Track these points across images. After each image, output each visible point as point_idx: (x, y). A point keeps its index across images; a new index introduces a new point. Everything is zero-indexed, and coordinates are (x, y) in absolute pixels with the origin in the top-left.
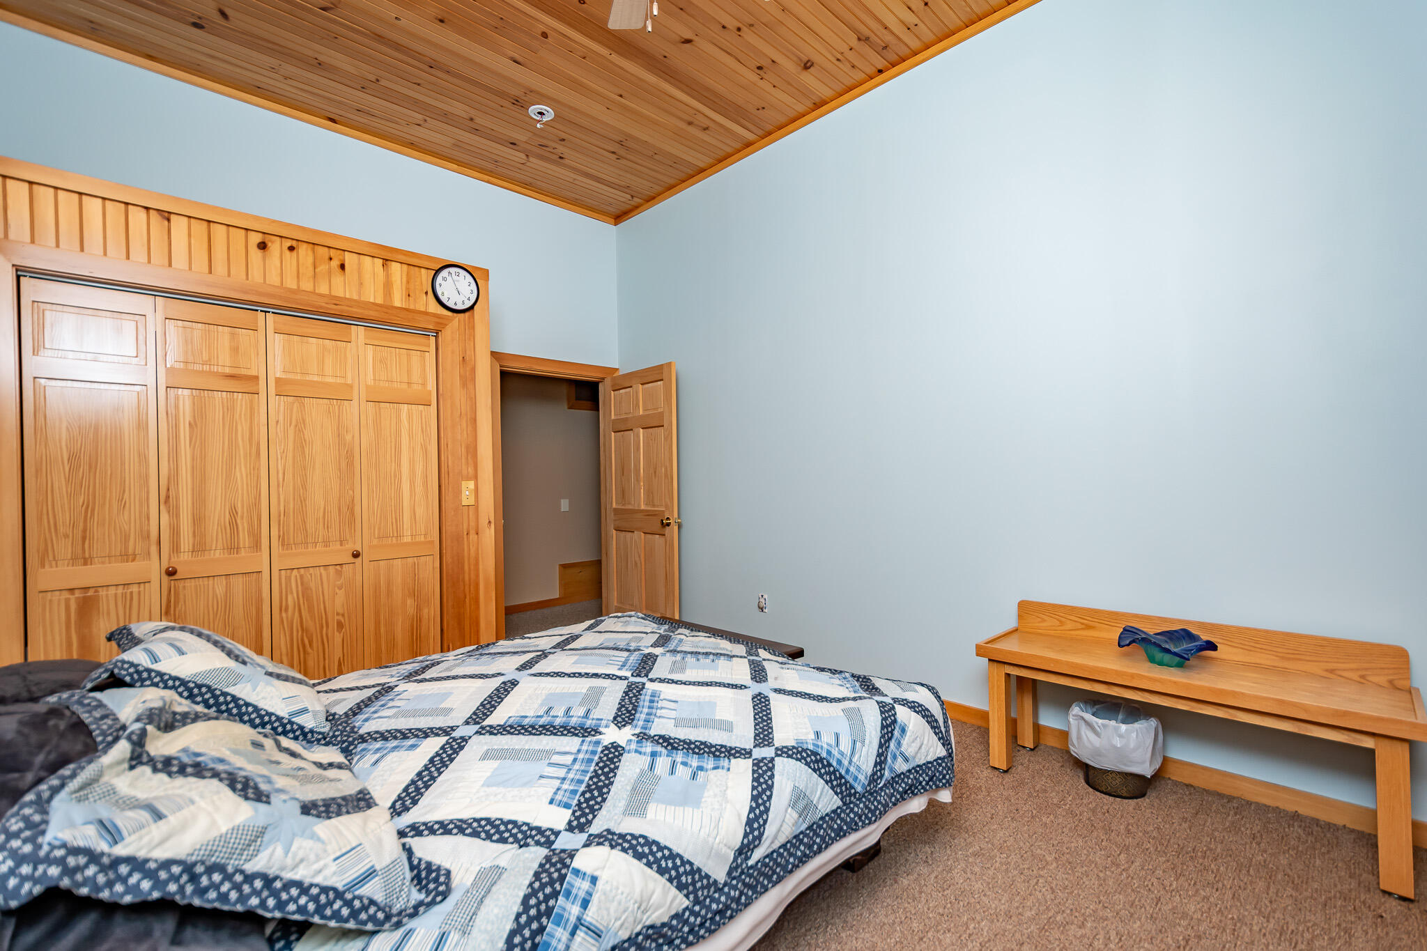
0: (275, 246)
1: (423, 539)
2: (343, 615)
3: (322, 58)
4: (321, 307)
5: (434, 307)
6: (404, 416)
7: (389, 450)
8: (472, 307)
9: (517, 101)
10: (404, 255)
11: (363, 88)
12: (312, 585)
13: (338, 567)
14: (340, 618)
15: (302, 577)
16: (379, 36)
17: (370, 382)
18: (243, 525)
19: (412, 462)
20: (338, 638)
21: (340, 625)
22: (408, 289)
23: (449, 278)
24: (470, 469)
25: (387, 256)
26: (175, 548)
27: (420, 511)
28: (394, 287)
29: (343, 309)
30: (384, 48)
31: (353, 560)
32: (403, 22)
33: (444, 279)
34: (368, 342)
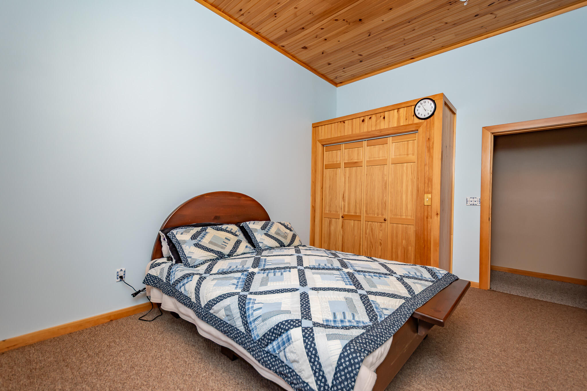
0: (367, 119)
1: (410, 218)
2: (382, 240)
3: (387, 46)
4: (376, 134)
5: (417, 121)
6: (405, 168)
7: (399, 182)
8: (433, 114)
9: (450, 2)
10: (405, 104)
11: (404, 44)
12: (373, 228)
13: (381, 223)
14: (381, 241)
15: (371, 224)
16: (386, 29)
17: (393, 157)
18: (358, 206)
19: (407, 186)
20: (380, 248)
21: (381, 244)
22: (406, 117)
23: (421, 106)
24: (429, 189)
25: (397, 107)
26: (344, 211)
27: (409, 206)
28: (401, 118)
29: (383, 133)
30: (391, 31)
31: (384, 222)
32: (385, 20)
33: (419, 107)
34: (393, 142)
